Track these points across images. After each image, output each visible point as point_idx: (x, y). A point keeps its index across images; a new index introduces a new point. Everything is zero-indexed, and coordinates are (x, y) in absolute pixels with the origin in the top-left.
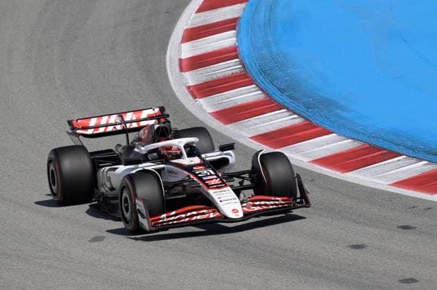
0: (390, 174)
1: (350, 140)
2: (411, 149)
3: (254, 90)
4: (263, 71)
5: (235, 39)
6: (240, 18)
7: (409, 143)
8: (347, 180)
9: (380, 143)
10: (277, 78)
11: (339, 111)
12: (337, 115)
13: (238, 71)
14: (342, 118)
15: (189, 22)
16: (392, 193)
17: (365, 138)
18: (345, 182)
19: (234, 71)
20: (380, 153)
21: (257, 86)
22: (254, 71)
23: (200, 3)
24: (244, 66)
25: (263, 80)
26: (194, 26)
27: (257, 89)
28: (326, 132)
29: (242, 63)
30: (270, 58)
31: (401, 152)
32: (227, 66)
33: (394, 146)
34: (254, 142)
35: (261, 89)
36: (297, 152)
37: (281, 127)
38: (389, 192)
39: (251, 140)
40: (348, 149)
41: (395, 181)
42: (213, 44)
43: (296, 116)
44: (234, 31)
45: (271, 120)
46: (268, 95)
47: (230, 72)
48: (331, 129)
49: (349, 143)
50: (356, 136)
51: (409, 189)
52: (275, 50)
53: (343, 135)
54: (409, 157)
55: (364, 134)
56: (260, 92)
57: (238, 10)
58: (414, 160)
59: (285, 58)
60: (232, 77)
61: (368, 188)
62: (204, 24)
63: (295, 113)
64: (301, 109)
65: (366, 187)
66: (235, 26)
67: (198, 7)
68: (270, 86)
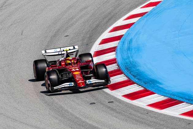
0: (179, 110)
1: (163, 96)
2: (188, 100)
3: (123, 76)
4: (127, 69)
5: (115, 55)
6: (117, 47)
7: (187, 98)
8: (162, 113)
9: (175, 98)
10: (133, 71)
11: (158, 85)
12: (157, 86)
13: (116, 68)
14: (160, 87)
15: (96, 49)
16: (180, 118)
17: (169, 95)
18: (161, 114)
19: (115, 69)
20: (175, 101)
21: (125, 74)
22: (123, 68)
23: (101, 41)
24: (119, 67)
25: (127, 72)
26: (98, 50)
27: (124, 76)
28: (153, 93)
29: (118, 65)
30: (130, 63)
31: (184, 101)
32: (112, 66)
33: (181, 99)
34: (124, 98)
35: (126, 76)
36: (141, 101)
37: (134, 91)
38: (179, 118)
39: (122, 97)
40: (162, 100)
41: (181, 113)
42: (106, 58)
43: (140, 87)
44: (114, 52)
45: (130, 89)
46: (129, 78)
47: (113, 69)
48: (155, 92)
49: (163, 97)
50: (165, 95)
51: (187, 116)
52: (131, 60)
53: (160, 94)
54: (187, 103)
55: (168, 94)
56: (126, 77)
57: (116, 43)
58: (189, 104)
59: (135, 63)
60: (114, 71)
61: (170, 116)
62: (102, 49)
63: (140, 86)
64: (143, 84)
65: (169, 116)
66: (115, 50)
67: (99, 43)
68: (130, 75)
